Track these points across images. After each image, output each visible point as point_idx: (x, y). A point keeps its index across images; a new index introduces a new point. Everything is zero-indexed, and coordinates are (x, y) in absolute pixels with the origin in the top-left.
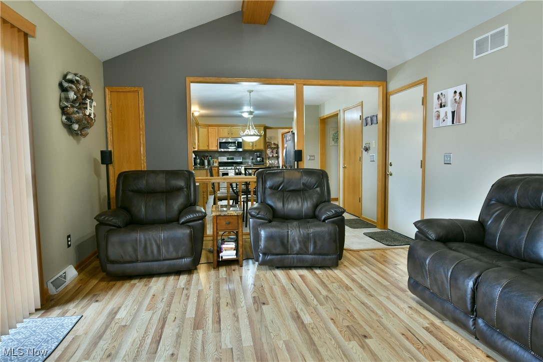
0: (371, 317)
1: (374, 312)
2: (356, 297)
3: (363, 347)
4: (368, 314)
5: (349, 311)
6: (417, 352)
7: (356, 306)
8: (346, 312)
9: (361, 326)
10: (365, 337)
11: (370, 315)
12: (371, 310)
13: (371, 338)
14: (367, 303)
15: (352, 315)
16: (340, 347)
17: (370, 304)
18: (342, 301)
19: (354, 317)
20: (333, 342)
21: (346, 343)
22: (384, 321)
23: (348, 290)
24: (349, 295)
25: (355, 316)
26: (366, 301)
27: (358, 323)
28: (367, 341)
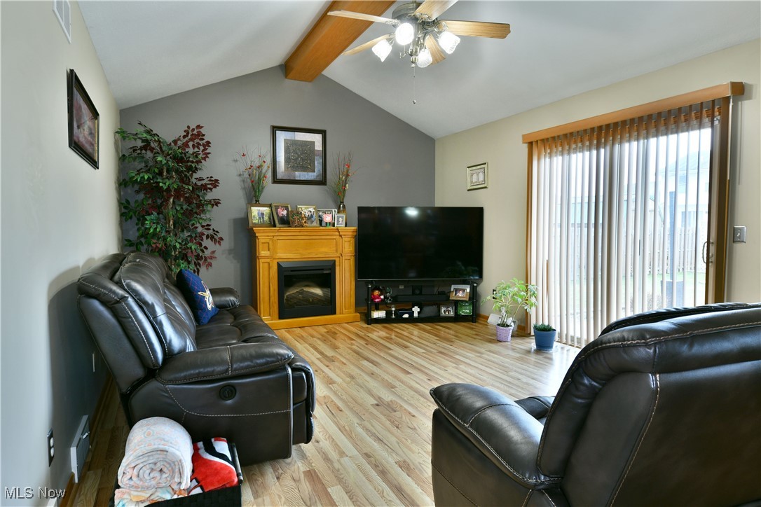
0: (370, 423)
1: (367, 429)
2: (389, 450)
3: (380, 398)
4: (373, 426)
5: (397, 427)
6: (333, 398)
7: (390, 435)
8: (400, 426)
9: (381, 413)
10: (377, 405)
11: (372, 425)
12: (370, 431)
13: (372, 405)
14: (375, 441)
15: (392, 422)
16: (399, 396)
17: (370, 440)
18: (409, 441)
19: (390, 421)
20: (405, 398)
21: (394, 399)
22: (356, 420)
23: (405, 462)
24: (400, 452)
25: (388, 422)
26: (375, 444)
27: (385, 415)
28: (376, 402)
